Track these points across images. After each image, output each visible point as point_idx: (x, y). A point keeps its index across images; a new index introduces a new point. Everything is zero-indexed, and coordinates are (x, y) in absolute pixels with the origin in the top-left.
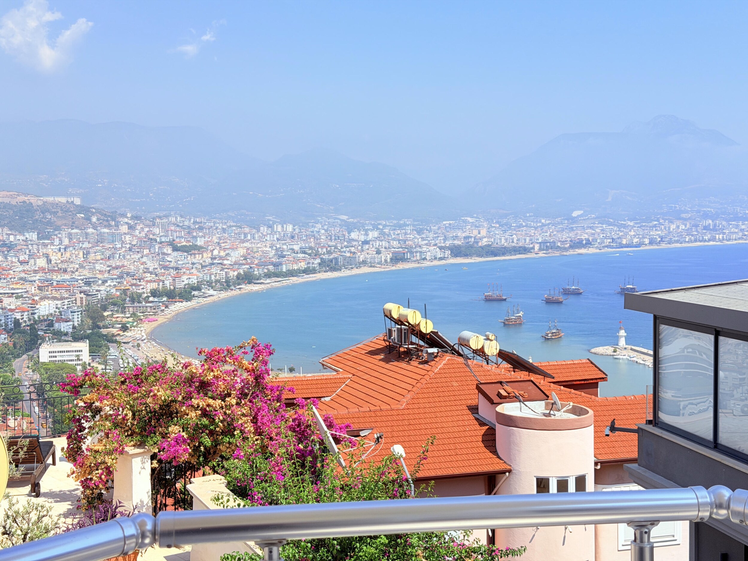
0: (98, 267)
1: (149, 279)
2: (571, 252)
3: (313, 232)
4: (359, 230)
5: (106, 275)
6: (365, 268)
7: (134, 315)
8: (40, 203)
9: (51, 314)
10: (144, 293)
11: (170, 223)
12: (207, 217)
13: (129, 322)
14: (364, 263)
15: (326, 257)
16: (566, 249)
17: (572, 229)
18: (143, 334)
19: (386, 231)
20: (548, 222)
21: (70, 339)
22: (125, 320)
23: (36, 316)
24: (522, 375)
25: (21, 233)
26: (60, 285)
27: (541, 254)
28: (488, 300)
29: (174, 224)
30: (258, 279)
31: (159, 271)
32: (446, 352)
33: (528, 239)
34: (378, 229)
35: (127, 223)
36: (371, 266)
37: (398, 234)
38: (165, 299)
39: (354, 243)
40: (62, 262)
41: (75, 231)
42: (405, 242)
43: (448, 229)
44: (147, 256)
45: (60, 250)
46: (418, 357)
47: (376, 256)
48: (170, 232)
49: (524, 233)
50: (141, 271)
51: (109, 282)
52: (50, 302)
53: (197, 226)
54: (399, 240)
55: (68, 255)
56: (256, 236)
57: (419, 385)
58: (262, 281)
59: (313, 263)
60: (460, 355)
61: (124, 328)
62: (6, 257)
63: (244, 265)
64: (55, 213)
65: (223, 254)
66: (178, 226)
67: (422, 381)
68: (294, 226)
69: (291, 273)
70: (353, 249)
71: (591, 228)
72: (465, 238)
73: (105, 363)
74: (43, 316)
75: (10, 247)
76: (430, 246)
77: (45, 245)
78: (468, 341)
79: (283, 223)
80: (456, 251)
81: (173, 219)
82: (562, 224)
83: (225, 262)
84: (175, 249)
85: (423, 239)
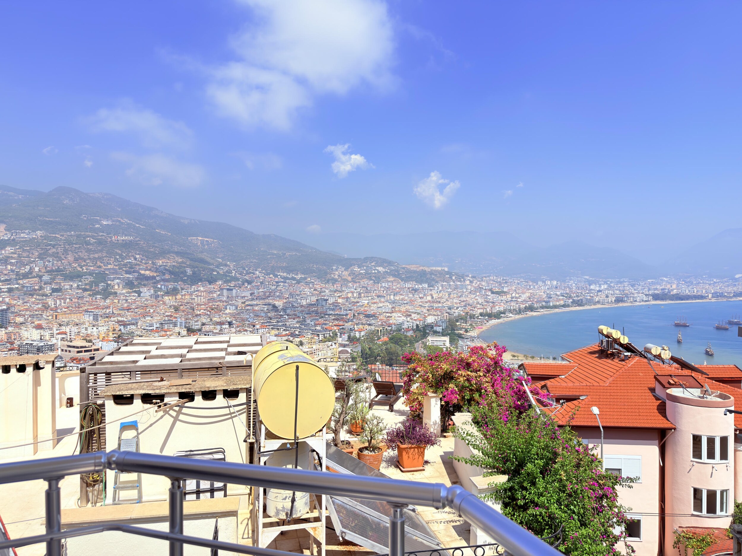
0: (455, 301)
1: (479, 307)
2: (734, 299)
3: (568, 285)
4: (596, 284)
5: (458, 305)
6: (599, 305)
7: (471, 325)
8: (429, 270)
9: (433, 323)
10: (476, 314)
11: (490, 280)
12: (510, 277)
13: (468, 328)
14: (598, 302)
15: (575, 298)
16: (731, 297)
17: (735, 285)
18: (476, 335)
19: (612, 285)
20: (718, 281)
21: (441, 335)
22: (466, 327)
23: (426, 323)
24: (686, 372)
25: (421, 284)
26: (437, 309)
27: (713, 300)
28: (677, 325)
29: (492, 280)
30: (536, 309)
31: (484, 303)
32: (636, 355)
33: (704, 291)
34: (607, 284)
35: (469, 280)
36: (602, 304)
37: (619, 287)
38: (487, 318)
39: (593, 291)
40: (438, 298)
41: (445, 283)
42: (624, 291)
43: (651, 285)
44: (478, 296)
45: (437, 292)
46: (619, 357)
47: (606, 299)
48: (490, 284)
49: (701, 287)
50: (475, 303)
51: (460, 308)
52: (432, 317)
53: (504, 281)
54: (620, 290)
55: (441, 295)
56: (536, 287)
57: (618, 373)
58: (538, 310)
59: (568, 302)
60: (645, 357)
61: (466, 331)
62: (413, 295)
63: (528, 301)
64: (436, 275)
65: (517, 295)
66: (494, 281)
67: (620, 371)
68: (557, 282)
69: (555, 307)
70: (592, 295)
72: (662, 289)
73: (457, 348)
74: (429, 323)
75: (416, 290)
76: (639, 293)
77: (431, 290)
78: (651, 350)
79: (551, 280)
80: (656, 297)
81: (492, 278)
82: (728, 282)
83: (519, 300)
84: (493, 293)
85: (635, 290)
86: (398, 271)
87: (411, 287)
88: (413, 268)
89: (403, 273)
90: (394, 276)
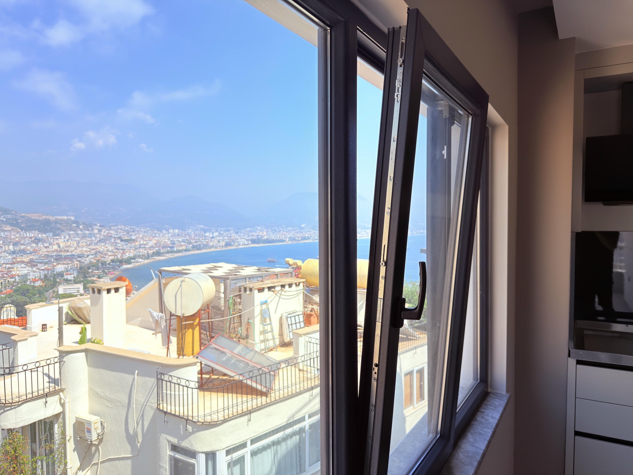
0: (84, 249)
1: (110, 254)
2: (301, 242)
4: (210, 232)
5: (89, 253)
6: (213, 249)
7: (103, 271)
8: (54, 219)
9: (63, 272)
10: (107, 261)
11: (118, 229)
12: (137, 226)
13: (101, 275)
14: (213, 246)
15: (195, 244)
16: (299, 241)
17: (301, 232)
19: (222, 232)
20: (292, 229)
21: (73, 282)
22: (99, 274)
23: (55, 273)
25: (45, 233)
26: (66, 258)
29: (120, 229)
30: (163, 254)
31: (114, 251)
33: (284, 236)
34: (218, 232)
35: (97, 229)
36: (215, 248)
37: (227, 234)
38: (118, 264)
39: (208, 238)
40: (66, 247)
41: (72, 232)
42: (231, 237)
43: (249, 232)
45: (64, 241)
47: (218, 243)
48: (119, 233)
49: (282, 234)
50: (106, 251)
51: (90, 256)
52: (62, 265)
53: (132, 230)
55: (69, 243)
58: (165, 255)
59: (189, 247)
61: (99, 277)
62: (37, 245)
64: (61, 224)
65: (145, 243)
69: (179, 251)
70: (207, 240)
71: (309, 232)
72: (257, 236)
74: (59, 272)
75: (39, 240)
76: (242, 239)
77: (57, 239)
79: (173, 229)
80: (254, 241)
81: (119, 227)
82: (297, 230)
83: (147, 246)
84: (122, 240)
85: (239, 236)
86: (16, 220)
87: (34, 237)
88: (34, 216)
89: (22, 222)
90: (11, 225)
